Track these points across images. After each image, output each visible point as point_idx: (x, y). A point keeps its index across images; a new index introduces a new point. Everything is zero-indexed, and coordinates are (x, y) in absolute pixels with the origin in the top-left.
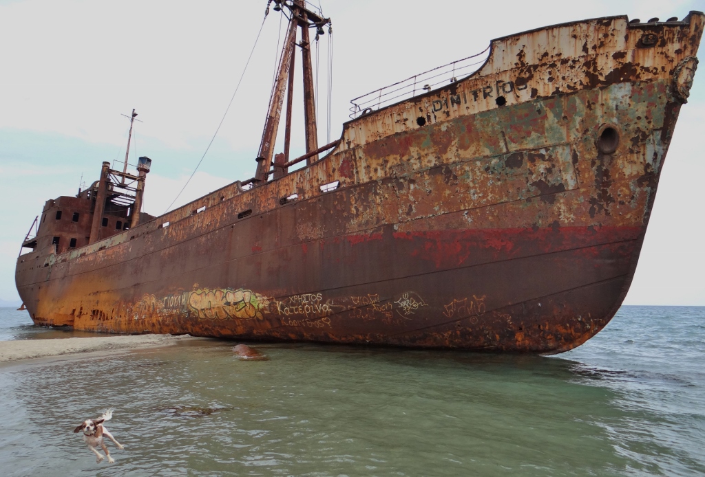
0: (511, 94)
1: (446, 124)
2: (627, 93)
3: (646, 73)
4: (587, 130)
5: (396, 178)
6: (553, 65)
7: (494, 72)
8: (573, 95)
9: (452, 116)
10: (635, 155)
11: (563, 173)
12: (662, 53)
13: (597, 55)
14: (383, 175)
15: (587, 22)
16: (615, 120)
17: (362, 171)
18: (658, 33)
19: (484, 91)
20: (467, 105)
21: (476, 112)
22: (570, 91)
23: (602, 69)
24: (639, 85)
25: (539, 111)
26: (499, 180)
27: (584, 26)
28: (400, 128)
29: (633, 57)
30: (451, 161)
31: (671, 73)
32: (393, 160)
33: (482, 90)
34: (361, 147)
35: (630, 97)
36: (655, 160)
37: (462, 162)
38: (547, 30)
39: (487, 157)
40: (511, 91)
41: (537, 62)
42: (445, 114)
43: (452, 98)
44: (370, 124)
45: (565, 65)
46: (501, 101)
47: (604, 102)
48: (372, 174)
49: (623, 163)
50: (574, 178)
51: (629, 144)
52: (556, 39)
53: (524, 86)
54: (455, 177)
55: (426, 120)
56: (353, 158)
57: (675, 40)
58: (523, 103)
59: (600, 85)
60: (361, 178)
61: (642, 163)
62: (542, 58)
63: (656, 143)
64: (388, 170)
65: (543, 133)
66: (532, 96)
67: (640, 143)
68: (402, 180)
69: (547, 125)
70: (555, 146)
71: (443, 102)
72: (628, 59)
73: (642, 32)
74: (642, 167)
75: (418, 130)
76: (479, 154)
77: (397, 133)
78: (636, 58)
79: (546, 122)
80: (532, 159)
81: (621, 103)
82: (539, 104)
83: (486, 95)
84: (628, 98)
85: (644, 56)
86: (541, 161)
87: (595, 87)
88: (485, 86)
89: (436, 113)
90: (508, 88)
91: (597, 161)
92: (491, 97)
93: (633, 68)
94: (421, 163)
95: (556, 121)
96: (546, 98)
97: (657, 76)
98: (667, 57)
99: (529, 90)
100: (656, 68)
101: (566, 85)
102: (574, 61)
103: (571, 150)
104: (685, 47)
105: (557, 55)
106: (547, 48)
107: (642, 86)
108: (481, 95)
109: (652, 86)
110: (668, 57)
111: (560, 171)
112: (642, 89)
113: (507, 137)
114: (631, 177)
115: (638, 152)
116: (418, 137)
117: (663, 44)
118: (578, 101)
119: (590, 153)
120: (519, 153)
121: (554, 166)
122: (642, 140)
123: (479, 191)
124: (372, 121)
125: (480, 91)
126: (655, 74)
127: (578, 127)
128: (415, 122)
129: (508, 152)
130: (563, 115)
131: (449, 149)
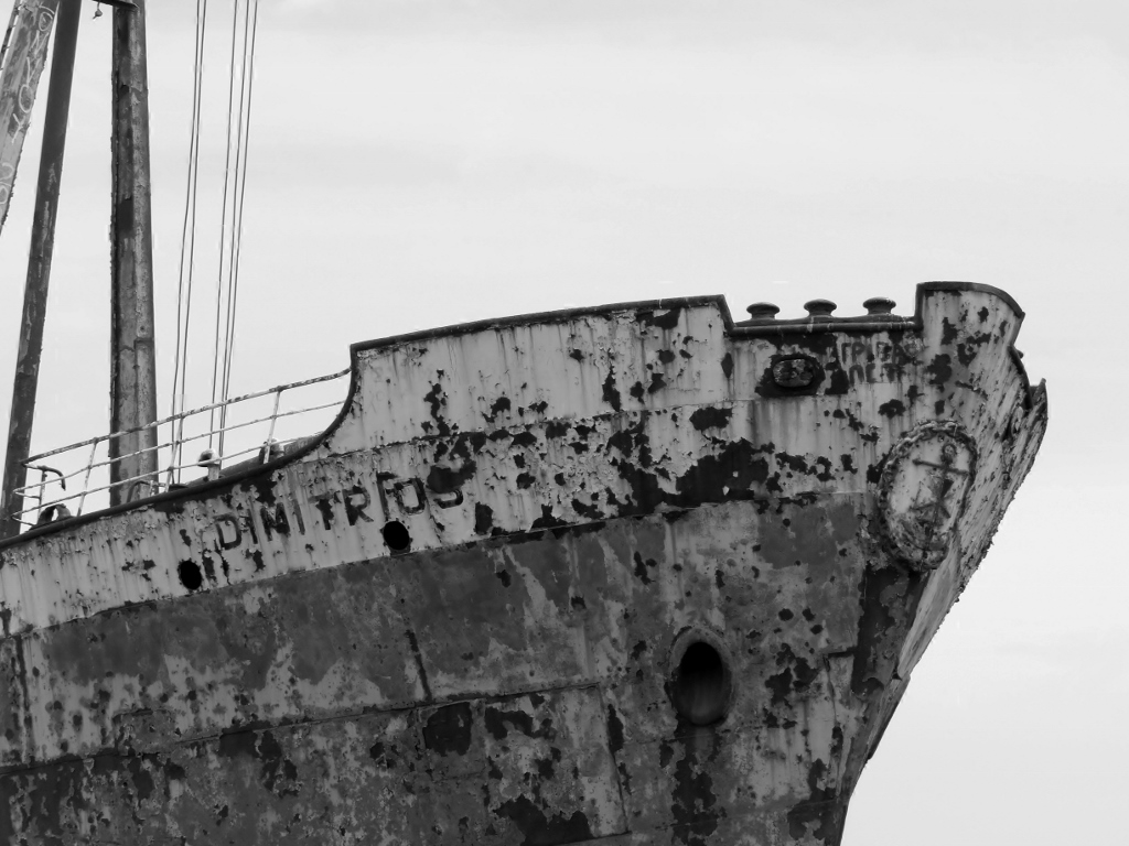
0: (421, 518)
1: (256, 593)
2: (746, 535)
3: (796, 474)
4: (640, 647)
5: (132, 753)
6: (525, 439)
7: (369, 446)
8: (594, 534)
9: (273, 568)
10: (782, 732)
11: (584, 780)
12: (838, 414)
13: (646, 414)
14: (98, 743)
15: (605, 313)
16: (716, 618)
17: (42, 719)
18: (822, 352)
19: (348, 501)
20: (308, 538)
21: (334, 563)
22: (582, 520)
23: (664, 457)
24: (779, 511)
25: (504, 576)
26: (409, 789)
27: (600, 325)
28: (135, 590)
29: (753, 423)
30: (278, 714)
31: (874, 474)
32: (123, 692)
33: (341, 496)
34: (37, 636)
35: (756, 549)
36: (836, 750)
37: (308, 720)
38: (497, 330)
39: (374, 709)
40: (421, 507)
41: (481, 426)
42: (251, 560)
43: (263, 513)
44: (56, 562)
45: (559, 440)
46: (396, 536)
47: (680, 562)
48: (68, 732)
49: (750, 757)
50: (615, 796)
51: (763, 696)
52: (527, 361)
53: (453, 497)
54: (291, 771)
55: (203, 572)
56: (18, 668)
57: (876, 373)
58: (458, 548)
59: (664, 506)
60: (39, 742)
61: (800, 759)
62: (494, 412)
63: (838, 696)
64: (108, 723)
65: (518, 645)
66: (479, 529)
67: (793, 695)
68: (147, 765)
69: (529, 622)
70: (557, 690)
71: (242, 521)
72: (738, 430)
73: (772, 350)
74: (802, 773)
75: (183, 602)
76: (353, 698)
77: (128, 604)
78: (761, 429)
79: (527, 612)
80: (497, 726)
81: (731, 563)
82: (499, 553)
83: (354, 514)
84: (749, 549)
85: (784, 424)
86: (522, 738)
87: (650, 510)
88: (348, 486)
89: (226, 554)
90: (410, 498)
91: (675, 746)
92: (369, 520)
93: (755, 457)
94: (196, 711)
95: (554, 609)
96: (518, 537)
97: (829, 483)
98: (855, 425)
99: (468, 506)
100: (822, 461)
101: (569, 500)
102: (583, 431)
103: (603, 706)
104: (913, 393)
105: (533, 407)
106: (504, 386)
107: (788, 512)
108: (340, 511)
109: (821, 517)
110: (861, 425)
111: (576, 772)
112: (787, 522)
113: (422, 652)
114: (771, 804)
115: (789, 725)
116: (184, 626)
117: (841, 386)
118: (609, 554)
119: (655, 720)
120: (458, 707)
121: (556, 754)
122: (800, 686)
123: (355, 822)
124: (63, 555)
125: (337, 500)
126: (825, 477)
127: (615, 633)
128: (175, 575)
129: (429, 700)
130: (571, 592)
131: (269, 676)
